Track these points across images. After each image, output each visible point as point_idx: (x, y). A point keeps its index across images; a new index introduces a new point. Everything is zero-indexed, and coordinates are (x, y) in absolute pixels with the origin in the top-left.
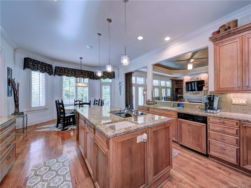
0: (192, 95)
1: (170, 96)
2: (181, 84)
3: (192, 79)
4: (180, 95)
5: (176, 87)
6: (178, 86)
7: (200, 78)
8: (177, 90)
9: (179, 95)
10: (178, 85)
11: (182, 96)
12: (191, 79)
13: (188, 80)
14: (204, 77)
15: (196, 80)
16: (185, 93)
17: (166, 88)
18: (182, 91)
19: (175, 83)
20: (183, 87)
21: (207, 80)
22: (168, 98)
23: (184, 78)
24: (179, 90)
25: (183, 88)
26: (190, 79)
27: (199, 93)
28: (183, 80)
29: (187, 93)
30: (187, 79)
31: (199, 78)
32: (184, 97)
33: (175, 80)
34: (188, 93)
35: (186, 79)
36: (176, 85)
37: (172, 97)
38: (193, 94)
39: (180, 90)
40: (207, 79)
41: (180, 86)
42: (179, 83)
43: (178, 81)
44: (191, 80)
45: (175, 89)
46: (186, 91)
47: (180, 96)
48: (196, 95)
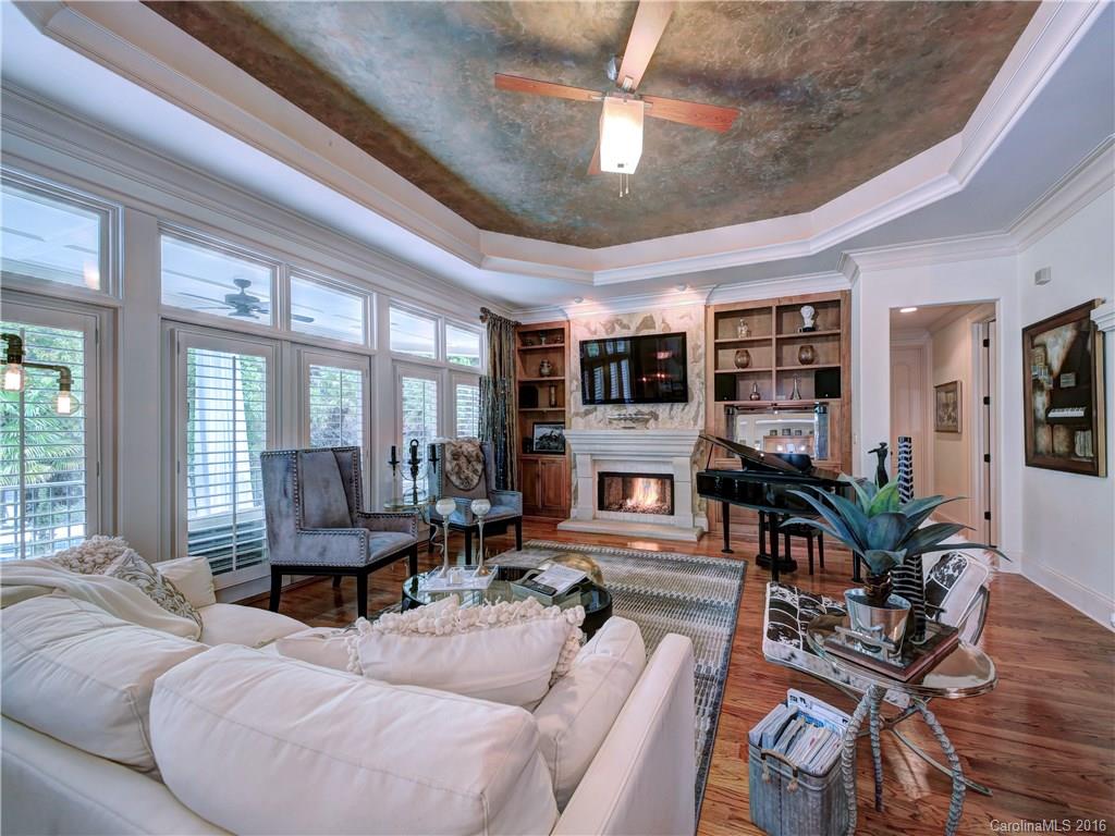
0: (617, 431)
1: (470, 441)
2: (553, 357)
3: (617, 327)
4: (546, 431)
5: (525, 378)
6: (535, 368)
7: (663, 322)
8: (528, 394)
9: (540, 432)
10: (534, 360)
11: (556, 432)
12: (611, 326)
13: (593, 329)
14: (684, 312)
15: (638, 329)
16: (577, 414)
17: (445, 373)
18: (560, 402)
19: (519, 345)
20: (567, 378)
21: (698, 337)
22: (456, 456)
23: (570, 317)
24: (543, 398)
25: (567, 383)
26: (604, 326)
27: (656, 417)
28: (563, 329)
29: (587, 413)
30: (587, 325)
31: (655, 319)
32: (569, 441)
33: (517, 325)
34: (592, 417)
35: (584, 321)
36: (523, 362)
37: (489, 448)
38: (623, 424)
39: (547, 395)
40: (699, 327)
41: (546, 370)
42: (544, 345)
43: (534, 339)
44: (613, 329)
45: (514, 390)
46: (585, 402)
47: (549, 438)
48: (640, 431)
